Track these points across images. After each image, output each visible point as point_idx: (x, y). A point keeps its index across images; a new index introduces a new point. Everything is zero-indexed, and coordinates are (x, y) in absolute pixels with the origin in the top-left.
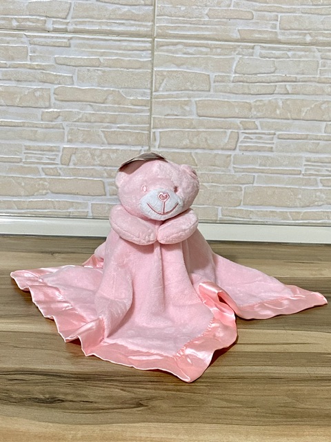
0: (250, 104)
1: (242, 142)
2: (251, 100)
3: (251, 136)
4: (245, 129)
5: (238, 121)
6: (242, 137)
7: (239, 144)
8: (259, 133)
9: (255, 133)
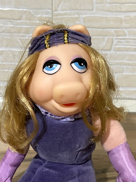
0: (121, 18)
1: (115, 45)
2: (122, 16)
3: (121, 41)
4: (117, 36)
5: (113, 30)
6: (115, 42)
7: (113, 47)
8: (127, 39)
9: (125, 39)
